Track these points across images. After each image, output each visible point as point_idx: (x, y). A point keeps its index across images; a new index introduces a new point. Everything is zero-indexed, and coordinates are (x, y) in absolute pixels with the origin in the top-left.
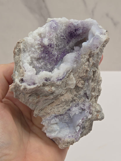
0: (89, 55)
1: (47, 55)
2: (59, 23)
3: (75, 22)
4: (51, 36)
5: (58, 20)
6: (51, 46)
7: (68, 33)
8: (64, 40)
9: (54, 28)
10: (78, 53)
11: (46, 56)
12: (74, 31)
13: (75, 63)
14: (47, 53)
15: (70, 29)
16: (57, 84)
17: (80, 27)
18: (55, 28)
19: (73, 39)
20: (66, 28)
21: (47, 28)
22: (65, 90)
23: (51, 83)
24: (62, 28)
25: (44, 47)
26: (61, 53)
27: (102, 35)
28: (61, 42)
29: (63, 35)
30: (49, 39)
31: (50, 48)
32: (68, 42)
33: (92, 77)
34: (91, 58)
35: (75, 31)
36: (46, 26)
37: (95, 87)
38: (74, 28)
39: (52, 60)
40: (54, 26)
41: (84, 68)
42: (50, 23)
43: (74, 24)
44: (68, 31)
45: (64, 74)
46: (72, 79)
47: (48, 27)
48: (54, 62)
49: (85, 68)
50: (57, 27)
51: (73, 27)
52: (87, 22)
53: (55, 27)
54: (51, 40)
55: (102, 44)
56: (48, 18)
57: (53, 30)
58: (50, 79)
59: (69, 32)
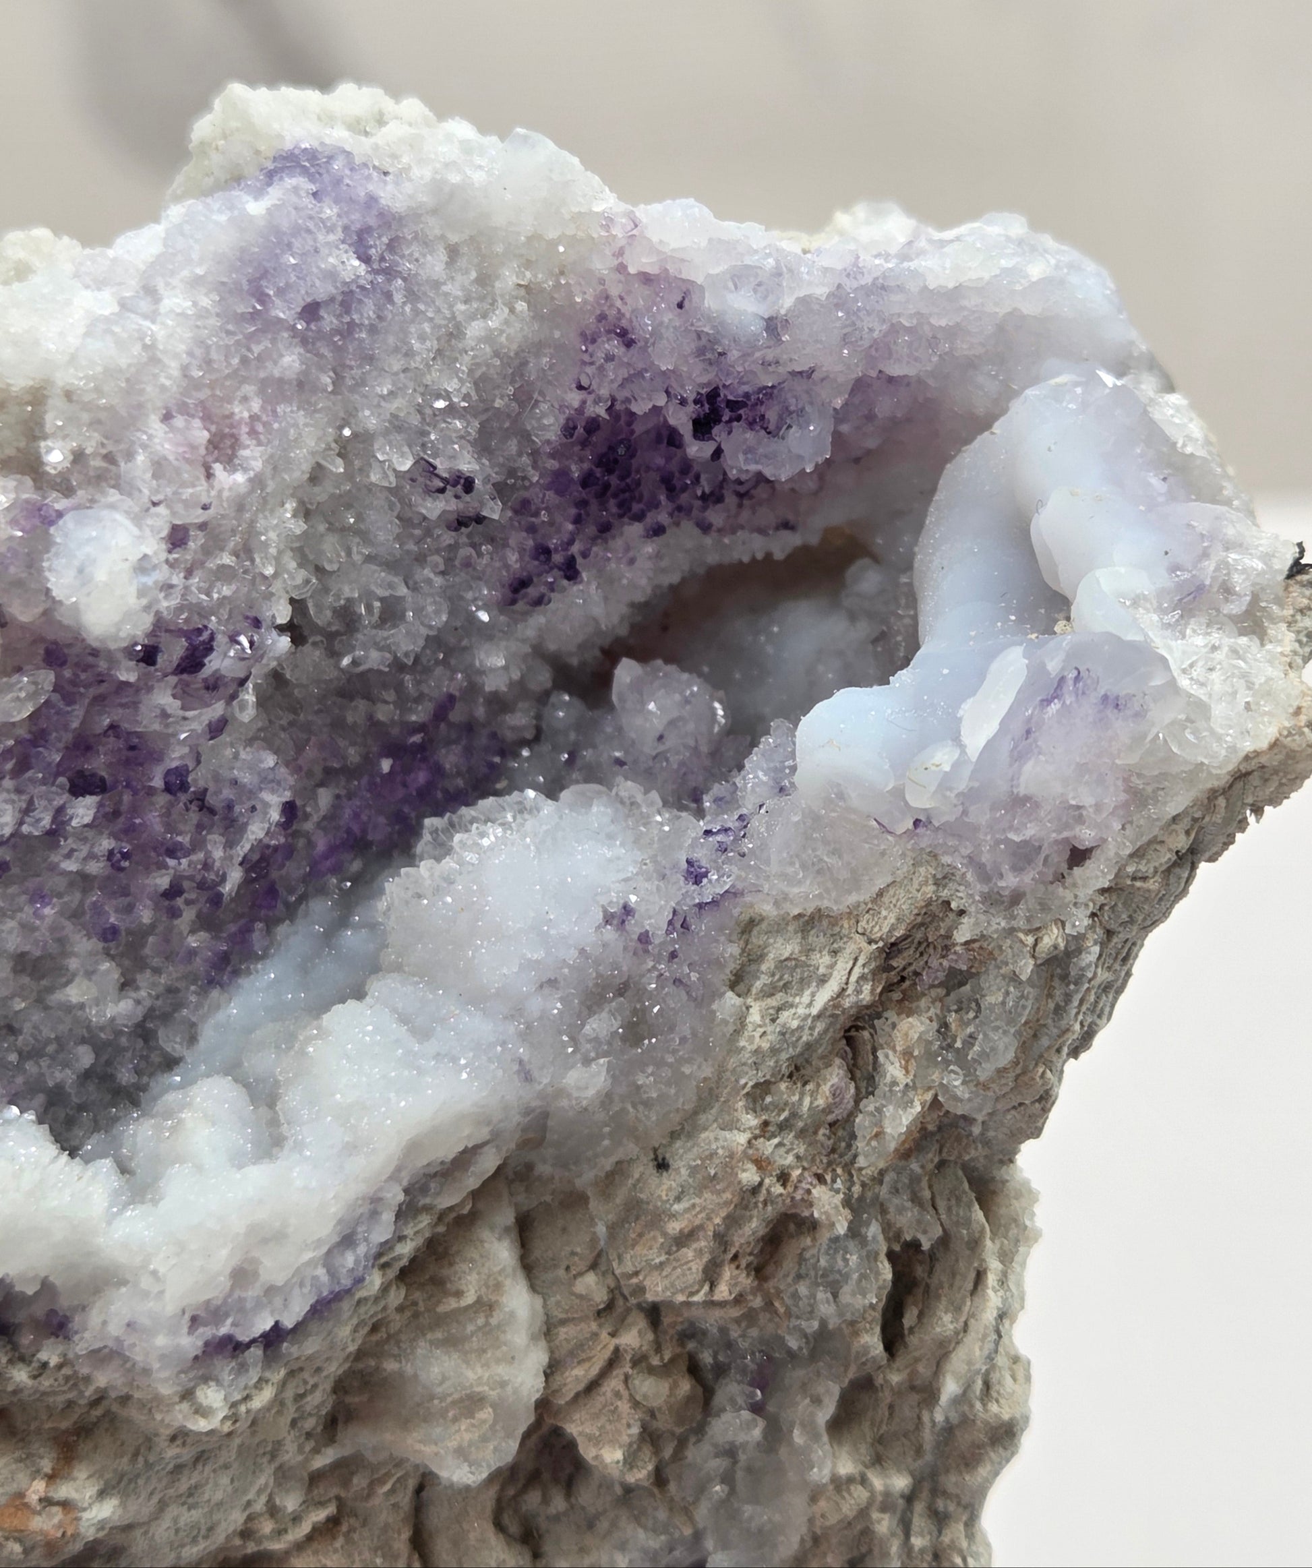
0: (892, 949)
1: (84, 810)
2: (433, 227)
3: (738, 277)
4: (230, 481)
5: (420, 174)
6: (192, 662)
7: (569, 429)
8: (453, 548)
9: (311, 311)
10: (696, 875)
11: (54, 834)
12: (681, 419)
13: (602, 1025)
14: (99, 764)
15: (614, 374)
16: (181, 1416)
17: (808, 374)
18: (329, 320)
19: (634, 530)
20: (538, 347)
21: (175, 301)
22: (315, 1478)
23: (76, 1381)
24: (474, 330)
25: (54, 656)
26: (369, 762)
27: (1197, 639)
28: (391, 565)
29: (467, 464)
30: (177, 538)
31: (164, 698)
32: (519, 585)
33: (872, 1341)
34: (906, 1005)
35: (702, 427)
36: (161, 265)
37: (884, 1524)
38: (696, 378)
39: (173, 892)
40: (323, 290)
41: (749, 1176)
42: (256, 208)
43: (710, 302)
44: (574, 398)
45: (347, 1241)
46: (485, 1306)
47: (195, 282)
48: (205, 923)
49: (761, 1164)
50: (367, 311)
51: (689, 346)
52: (957, 292)
53: (347, 299)
54: (215, 543)
55: (1172, 809)
56: (237, 89)
57: (290, 361)
58: (64, 1303)
59: (593, 425)
